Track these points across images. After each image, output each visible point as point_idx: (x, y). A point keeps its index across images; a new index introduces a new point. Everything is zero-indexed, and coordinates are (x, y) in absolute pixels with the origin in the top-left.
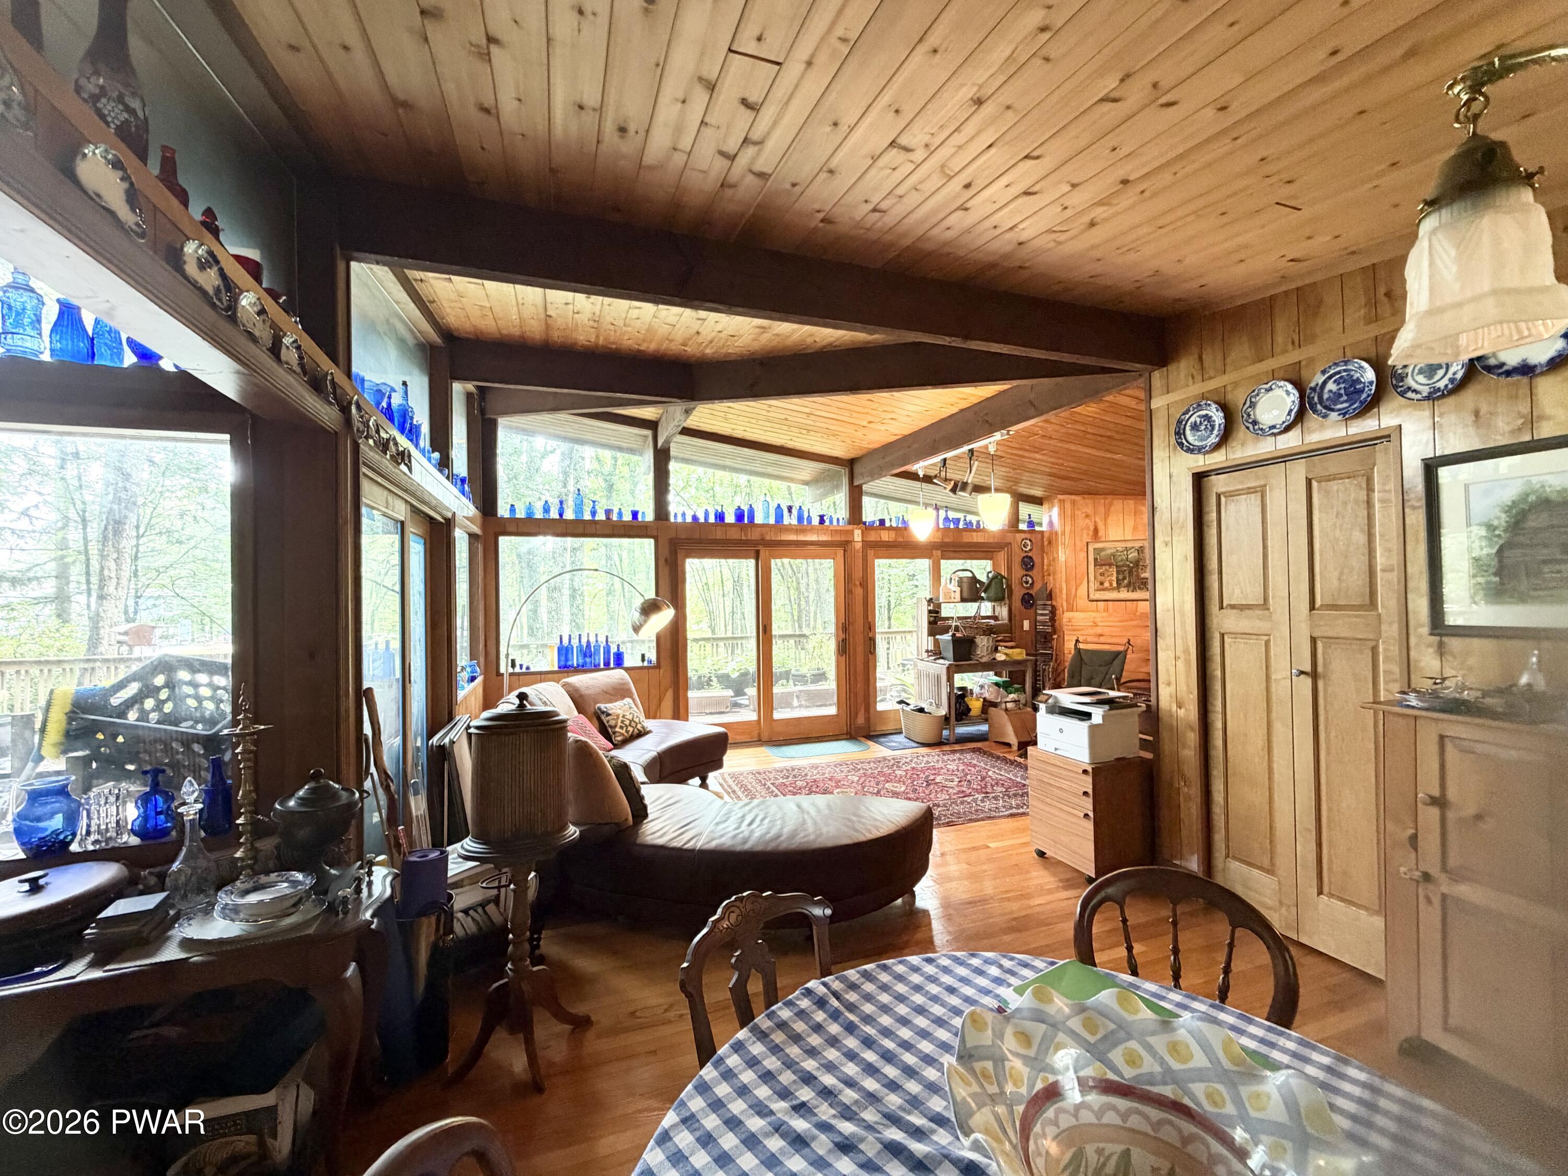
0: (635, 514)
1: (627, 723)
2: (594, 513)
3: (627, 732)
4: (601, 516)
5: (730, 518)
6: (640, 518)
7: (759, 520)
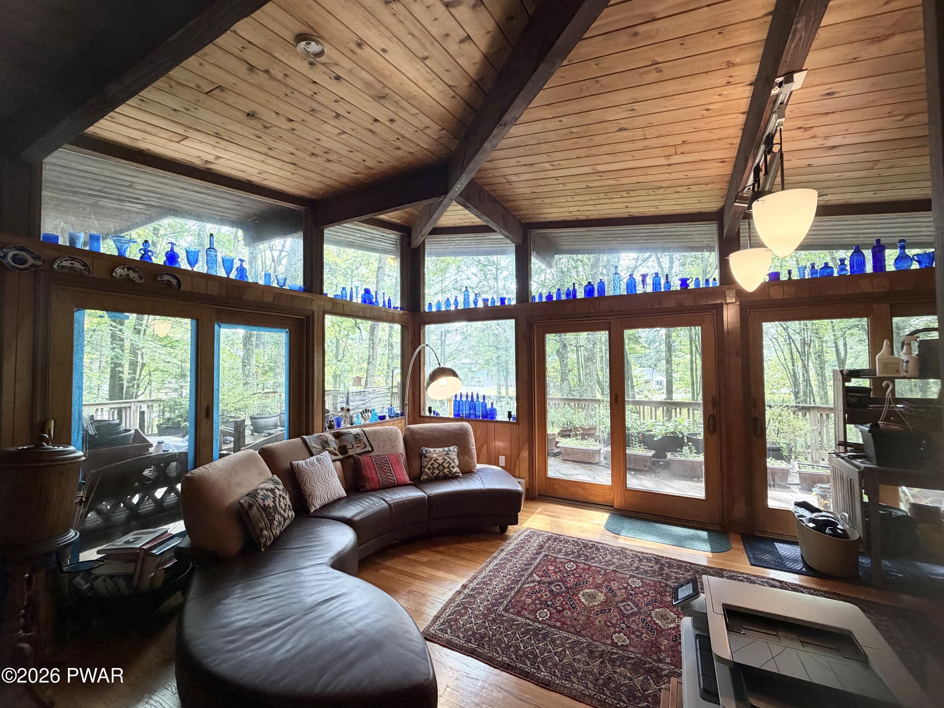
0: (502, 300)
1: (436, 465)
2: (475, 303)
3: (433, 473)
4: (480, 305)
5: (581, 294)
6: (506, 303)
7: (609, 292)
